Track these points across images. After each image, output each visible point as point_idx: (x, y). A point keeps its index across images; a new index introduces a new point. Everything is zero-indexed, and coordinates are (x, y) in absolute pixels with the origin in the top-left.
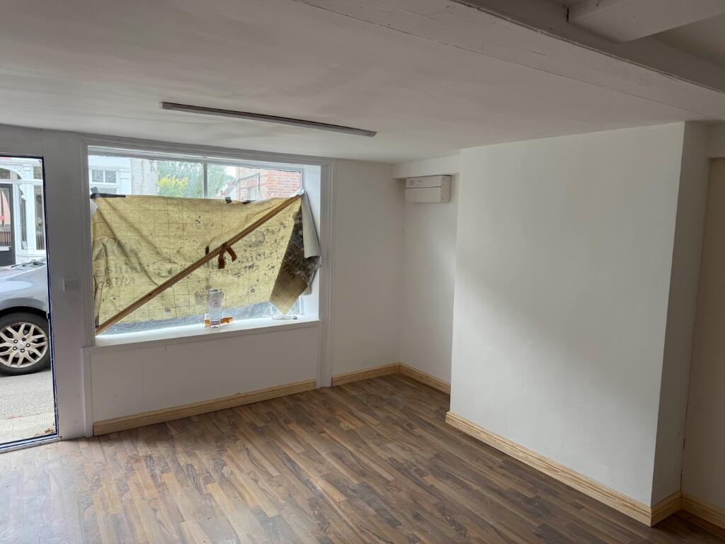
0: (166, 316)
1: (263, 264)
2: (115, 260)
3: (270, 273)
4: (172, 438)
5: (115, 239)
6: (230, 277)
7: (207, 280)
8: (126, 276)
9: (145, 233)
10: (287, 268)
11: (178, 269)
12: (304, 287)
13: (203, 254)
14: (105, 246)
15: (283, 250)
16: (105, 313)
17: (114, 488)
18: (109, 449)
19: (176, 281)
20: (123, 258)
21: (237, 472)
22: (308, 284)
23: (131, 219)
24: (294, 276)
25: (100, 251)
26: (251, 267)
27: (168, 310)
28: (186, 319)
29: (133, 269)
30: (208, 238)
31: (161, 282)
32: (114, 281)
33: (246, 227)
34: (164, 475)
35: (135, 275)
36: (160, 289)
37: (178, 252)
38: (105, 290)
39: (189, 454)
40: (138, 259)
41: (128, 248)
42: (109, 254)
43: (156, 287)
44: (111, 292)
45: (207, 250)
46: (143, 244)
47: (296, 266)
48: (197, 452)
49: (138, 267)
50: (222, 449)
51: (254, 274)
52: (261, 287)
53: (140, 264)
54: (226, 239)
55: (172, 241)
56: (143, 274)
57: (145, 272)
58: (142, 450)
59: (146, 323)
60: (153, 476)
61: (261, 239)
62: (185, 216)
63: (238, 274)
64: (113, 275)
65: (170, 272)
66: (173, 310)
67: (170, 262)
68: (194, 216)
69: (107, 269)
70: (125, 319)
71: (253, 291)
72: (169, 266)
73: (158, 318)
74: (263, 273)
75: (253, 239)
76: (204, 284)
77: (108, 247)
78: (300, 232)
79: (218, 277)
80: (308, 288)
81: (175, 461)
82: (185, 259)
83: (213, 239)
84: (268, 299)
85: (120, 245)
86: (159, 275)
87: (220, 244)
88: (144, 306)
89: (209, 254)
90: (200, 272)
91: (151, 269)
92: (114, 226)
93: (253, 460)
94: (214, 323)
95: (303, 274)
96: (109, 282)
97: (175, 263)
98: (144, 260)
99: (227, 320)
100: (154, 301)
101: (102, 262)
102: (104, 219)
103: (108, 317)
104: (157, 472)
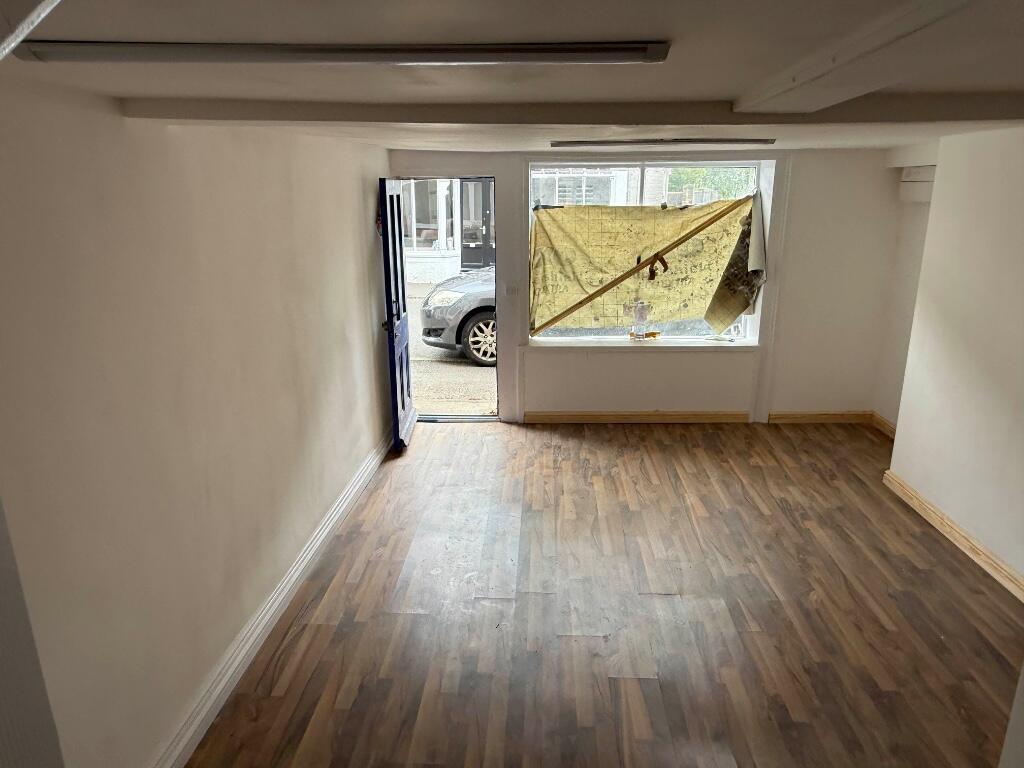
0: (594, 325)
1: (699, 277)
2: (552, 268)
3: (707, 286)
4: (584, 437)
5: (553, 248)
6: (661, 290)
7: (637, 291)
8: (560, 284)
9: (580, 242)
10: (727, 282)
11: (609, 278)
12: (746, 305)
13: (635, 264)
14: (543, 255)
15: (725, 262)
16: (542, 317)
17: (524, 462)
18: (531, 435)
19: (605, 291)
20: (559, 267)
21: (623, 474)
22: (751, 302)
23: (568, 230)
24: (735, 292)
25: (539, 260)
26: (685, 279)
27: (596, 319)
28: (613, 330)
29: (568, 277)
30: (640, 248)
31: (591, 291)
32: (550, 288)
33: (683, 234)
34: (564, 462)
35: (568, 283)
36: (591, 298)
37: (609, 262)
38: (542, 296)
39: (591, 452)
40: (572, 268)
41: (563, 258)
42: (547, 262)
43: (586, 296)
44: (548, 298)
45: (639, 259)
46: (578, 253)
47: (739, 280)
48: (598, 452)
49: (572, 276)
50: (621, 454)
51: (688, 288)
52: (696, 302)
53: (574, 273)
54: (660, 248)
55: (603, 250)
56: (575, 282)
57: (578, 280)
58: (556, 440)
59: (576, 330)
60: (555, 461)
61: (699, 248)
62: (618, 225)
63: (669, 287)
64: (549, 282)
65: (601, 282)
66: (601, 319)
67: (601, 271)
68: (626, 225)
69: (545, 277)
70: (558, 324)
71: (686, 306)
72: (600, 276)
73: (588, 326)
74: (698, 286)
75: (691, 249)
76: (633, 295)
77: (546, 256)
78: (747, 240)
79: (648, 289)
80: (751, 307)
81: (577, 454)
82: (616, 269)
83: (646, 248)
84: (703, 316)
85: (556, 254)
86: (590, 284)
87: (652, 254)
88: (575, 314)
89: (640, 264)
90: (629, 283)
91: (584, 278)
92: (553, 235)
93: (642, 467)
94: (638, 336)
95: (746, 290)
96: (545, 288)
97: (606, 273)
98: (578, 270)
99: (653, 335)
100: (585, 310)
101: (540, 270)
102: (544, 230)
103: (545, 321)
104: (560, 459)
